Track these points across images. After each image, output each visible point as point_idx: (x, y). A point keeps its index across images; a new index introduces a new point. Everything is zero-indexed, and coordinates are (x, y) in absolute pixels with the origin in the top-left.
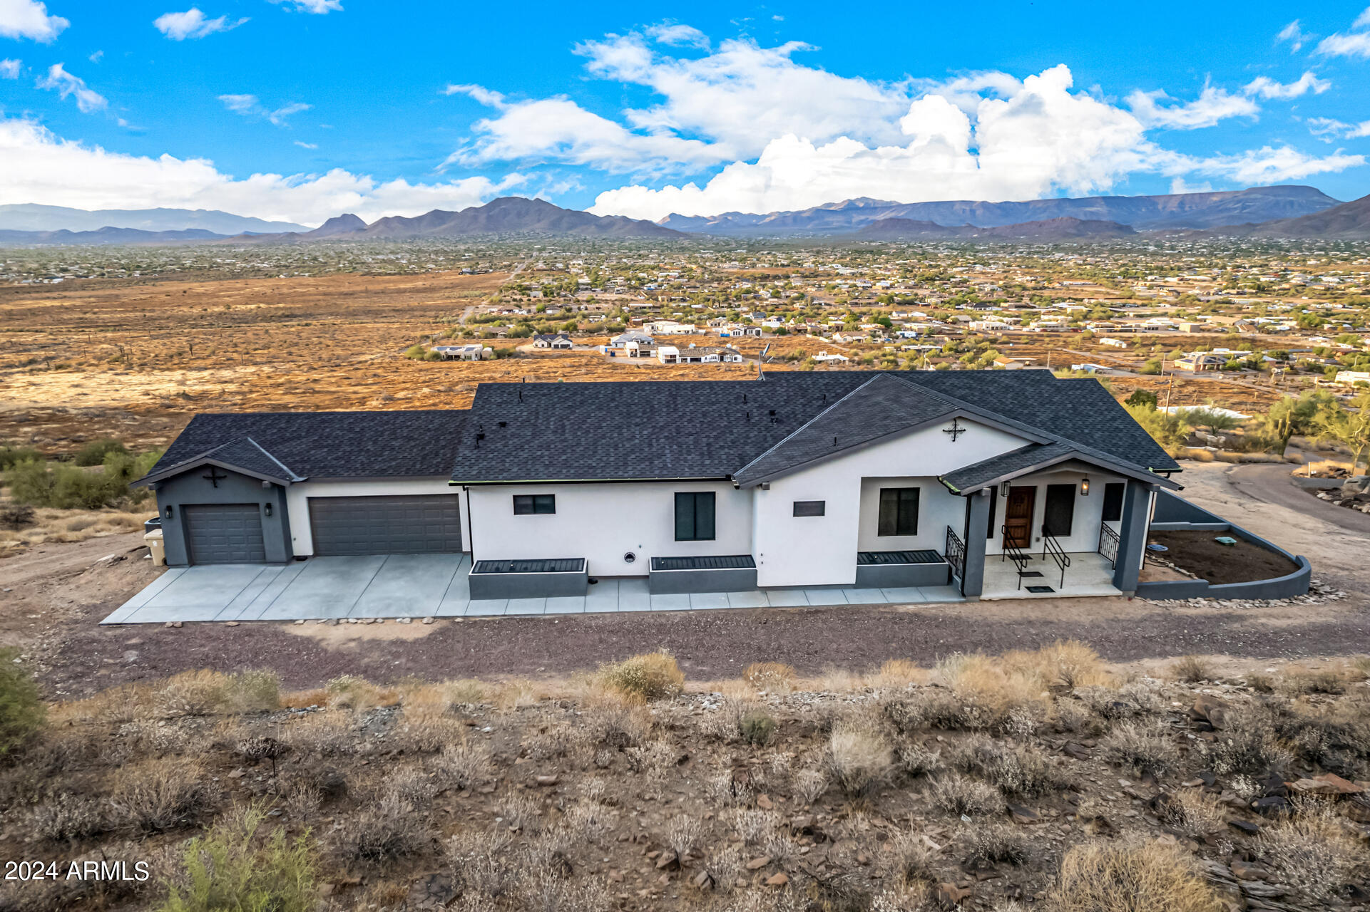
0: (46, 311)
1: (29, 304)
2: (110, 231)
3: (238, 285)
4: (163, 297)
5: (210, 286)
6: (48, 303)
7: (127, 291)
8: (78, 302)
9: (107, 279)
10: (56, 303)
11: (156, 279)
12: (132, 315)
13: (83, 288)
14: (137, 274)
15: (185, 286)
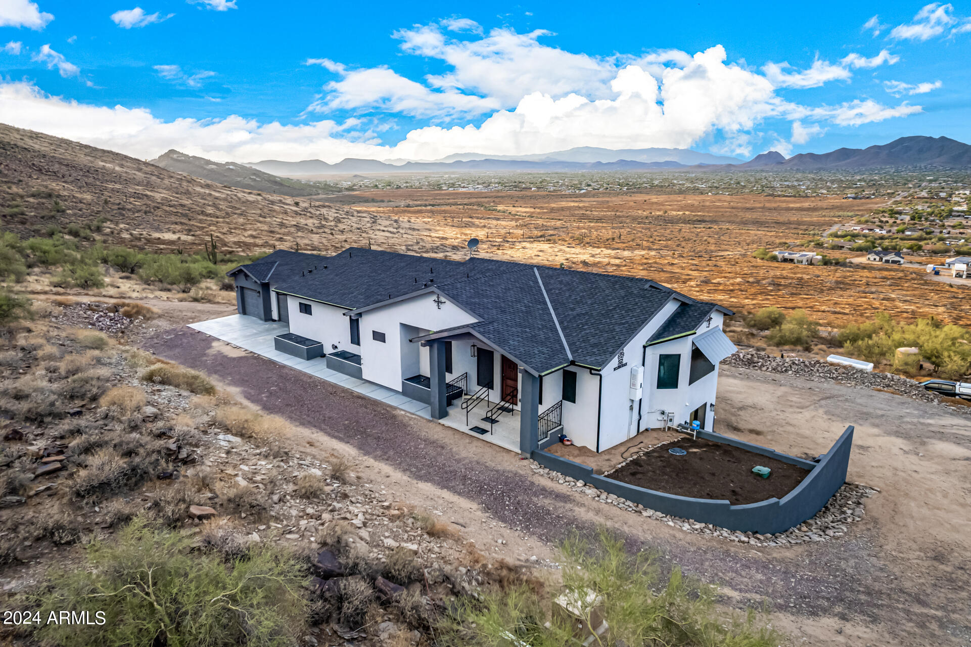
0: (569, 208)
1: (564, 204)
2: (622, 162)
3: (679, 199)
4: (632, 204)
5: (662, 198)
6: (572, 204)
7: (614, 199)
8: (587, 204)
9: (609, 192)
10: (576, 204)
11: (634, 193)
12: (609, 213)
13: (593, 196)
14: (625, 189)
15: (647, 197)
